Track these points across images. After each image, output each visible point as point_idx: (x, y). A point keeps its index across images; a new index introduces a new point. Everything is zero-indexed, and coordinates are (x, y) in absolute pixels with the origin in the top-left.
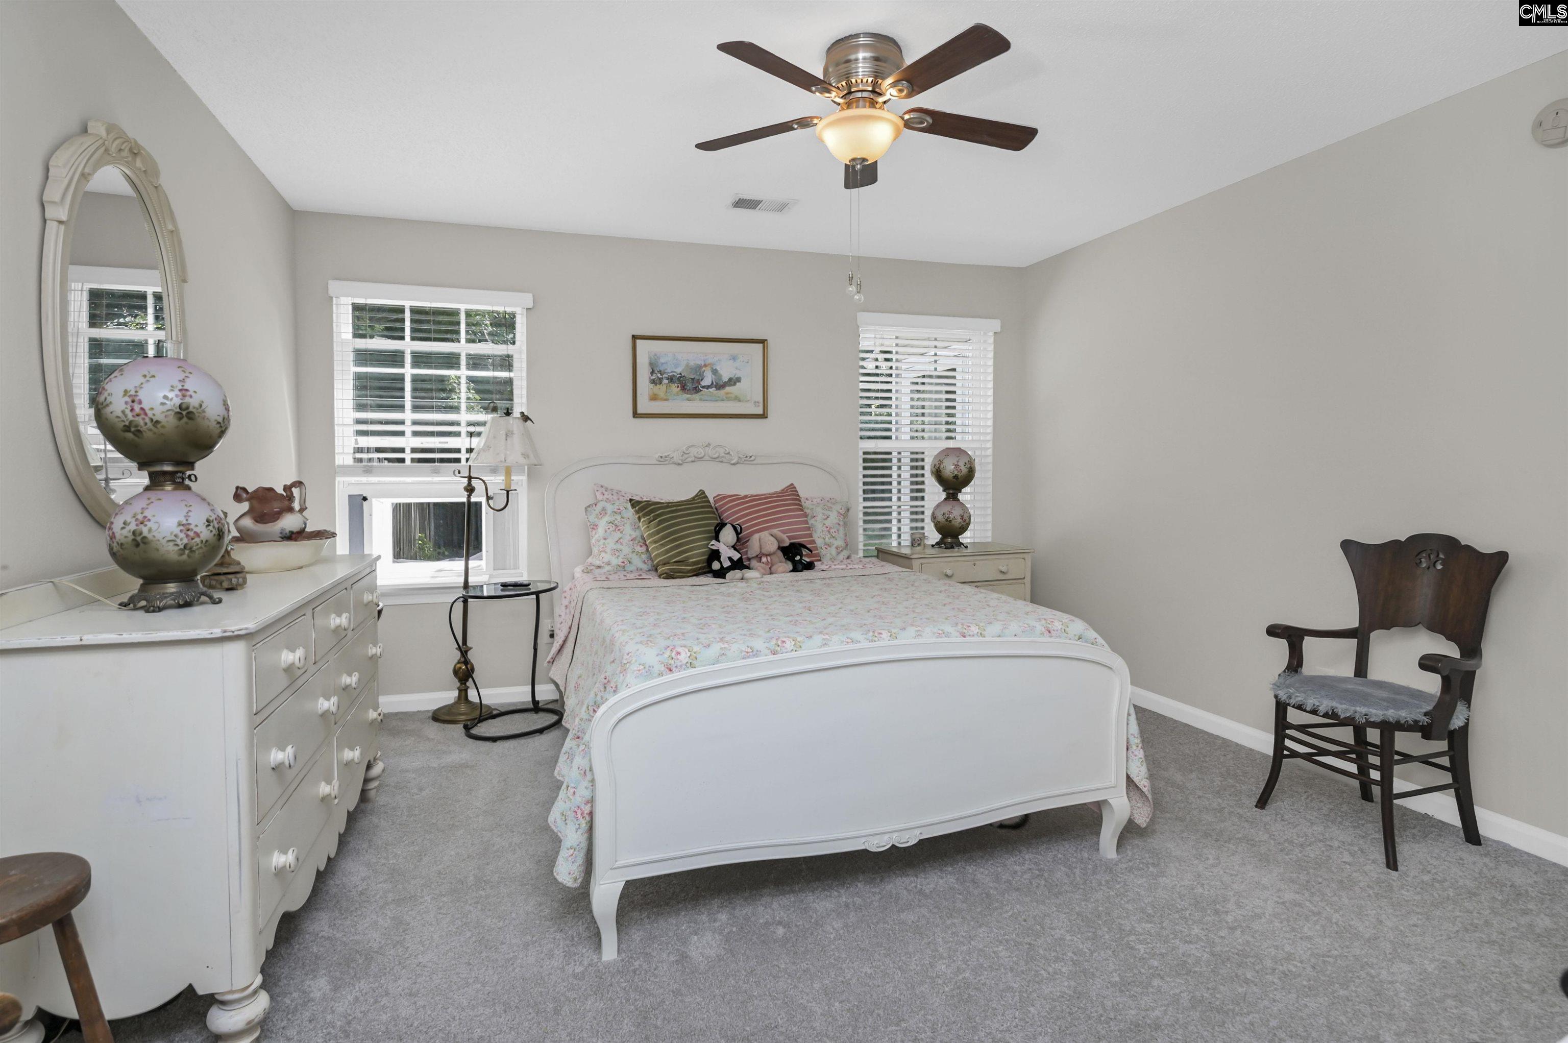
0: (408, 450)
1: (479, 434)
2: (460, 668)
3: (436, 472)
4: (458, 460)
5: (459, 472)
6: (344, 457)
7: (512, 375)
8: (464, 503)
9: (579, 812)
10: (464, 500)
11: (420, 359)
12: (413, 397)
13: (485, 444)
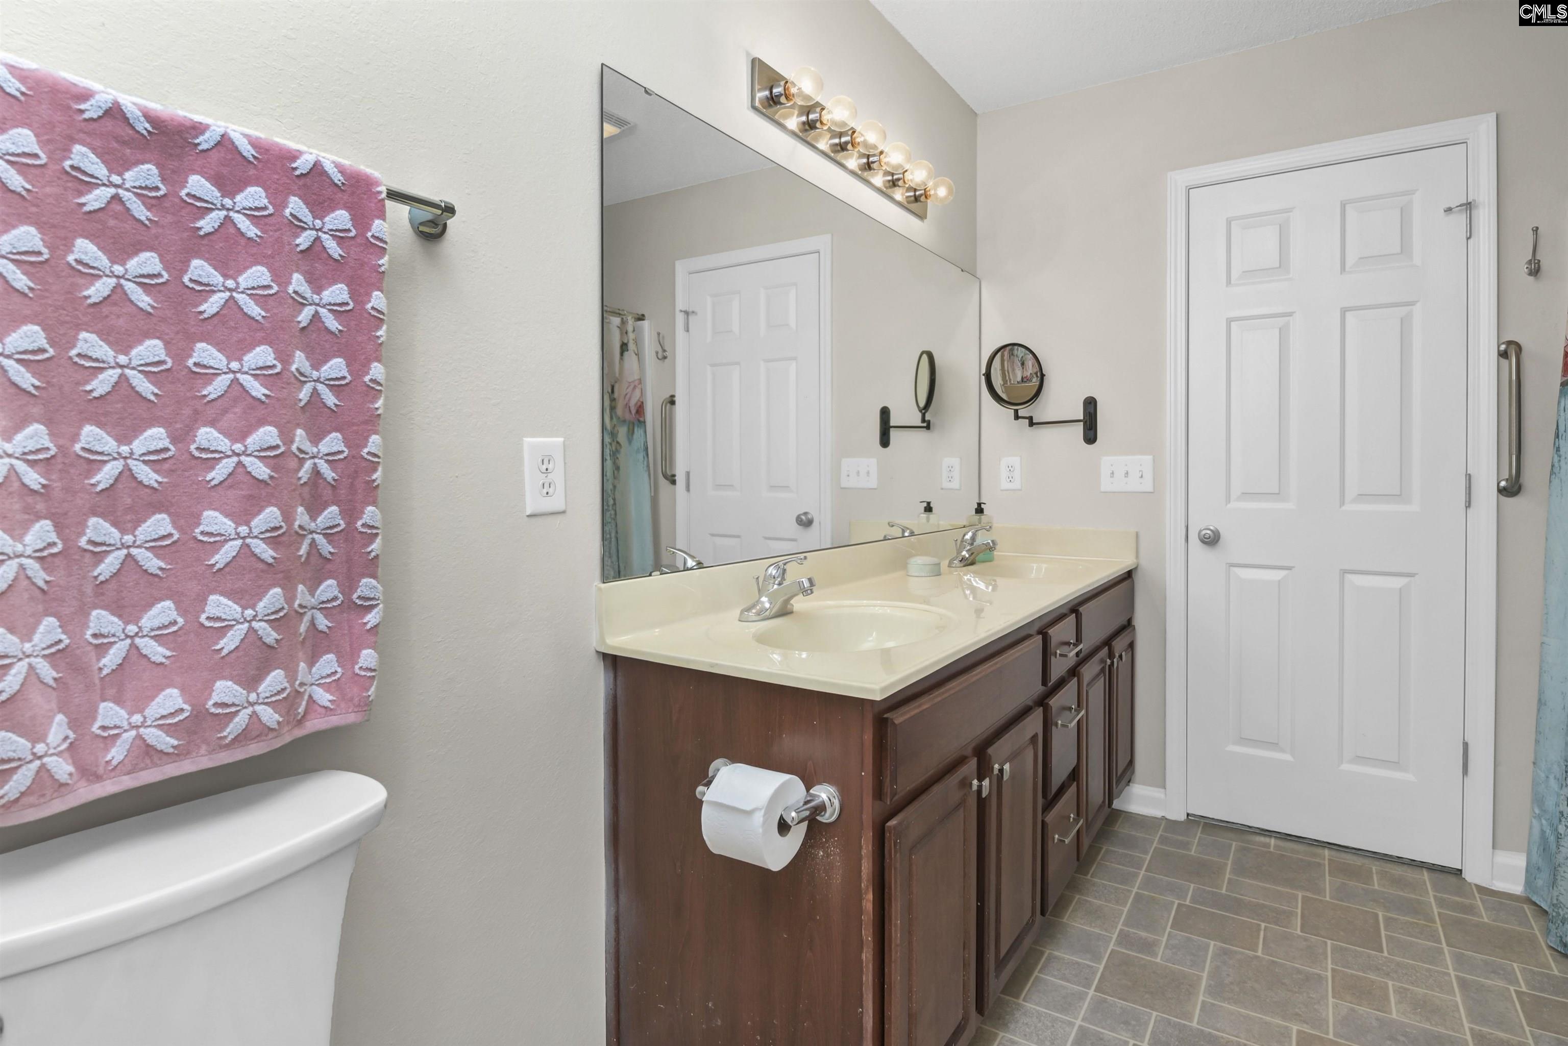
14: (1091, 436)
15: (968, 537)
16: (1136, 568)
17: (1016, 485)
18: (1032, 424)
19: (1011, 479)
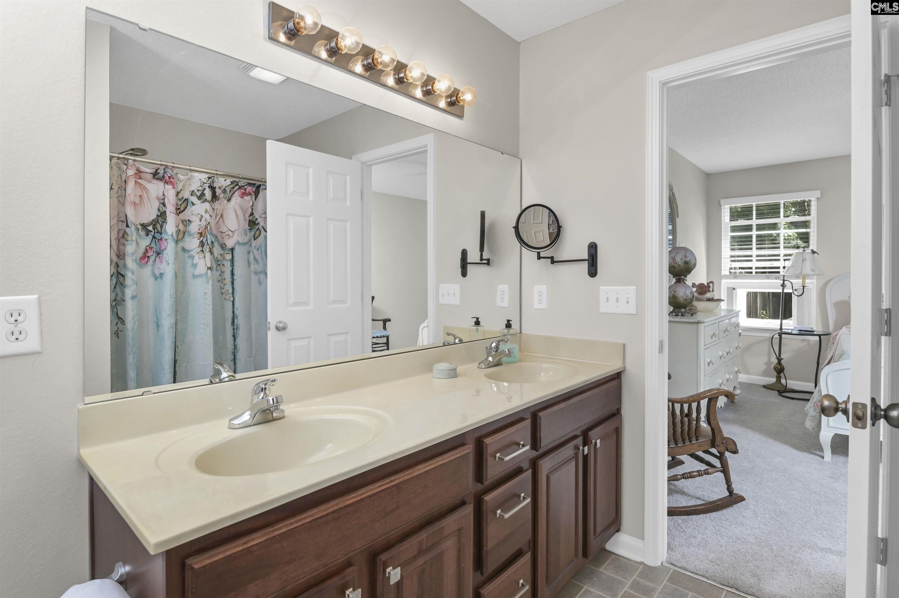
0: (754, 268)
1: (789, 260)
2: (777, 367)
3: (768, 278)
4: (779, 272)
5: (779, 278)
6: (725, 271)
7: (808, 230)
8: (780, 293)
9: (816, 404)
10: (781, 291)
11: (760, 227)
12: (757, 244)
13: (791, 265)
14: (593, 272)
15: (494, 345)
16: (624, 370)
17: (544, 306)
18: (553, 262)
19: (540, 301)
